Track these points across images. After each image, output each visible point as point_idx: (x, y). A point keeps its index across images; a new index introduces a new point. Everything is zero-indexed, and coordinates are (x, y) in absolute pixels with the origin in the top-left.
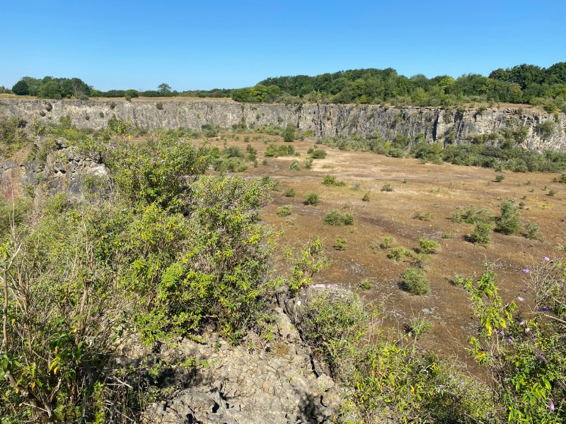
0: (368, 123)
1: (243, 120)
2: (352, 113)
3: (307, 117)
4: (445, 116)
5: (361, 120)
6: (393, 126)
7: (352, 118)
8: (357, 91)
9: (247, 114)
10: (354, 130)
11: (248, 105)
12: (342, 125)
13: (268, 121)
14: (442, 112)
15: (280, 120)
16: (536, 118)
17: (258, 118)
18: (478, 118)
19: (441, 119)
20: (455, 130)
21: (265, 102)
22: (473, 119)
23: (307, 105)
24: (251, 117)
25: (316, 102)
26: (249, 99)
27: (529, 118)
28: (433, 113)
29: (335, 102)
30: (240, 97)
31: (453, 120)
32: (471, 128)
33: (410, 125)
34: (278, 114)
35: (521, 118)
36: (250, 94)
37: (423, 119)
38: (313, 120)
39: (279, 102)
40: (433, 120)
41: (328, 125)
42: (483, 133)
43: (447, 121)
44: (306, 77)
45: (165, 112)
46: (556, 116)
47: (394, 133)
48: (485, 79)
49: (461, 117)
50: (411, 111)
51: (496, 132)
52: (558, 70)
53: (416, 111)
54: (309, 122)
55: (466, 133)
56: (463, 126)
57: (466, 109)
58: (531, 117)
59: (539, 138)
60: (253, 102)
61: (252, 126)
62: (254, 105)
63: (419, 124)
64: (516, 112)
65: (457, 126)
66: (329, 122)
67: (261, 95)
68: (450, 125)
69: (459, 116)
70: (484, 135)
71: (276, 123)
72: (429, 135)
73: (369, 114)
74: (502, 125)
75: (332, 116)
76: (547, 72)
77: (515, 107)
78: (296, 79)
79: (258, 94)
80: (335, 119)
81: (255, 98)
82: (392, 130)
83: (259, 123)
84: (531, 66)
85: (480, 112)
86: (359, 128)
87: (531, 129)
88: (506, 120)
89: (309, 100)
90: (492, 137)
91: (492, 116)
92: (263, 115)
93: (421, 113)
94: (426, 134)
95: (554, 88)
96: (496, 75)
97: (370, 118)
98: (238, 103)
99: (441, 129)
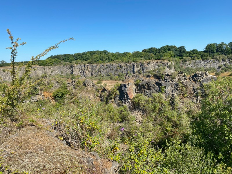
0: (106, 70)
1: (45, 73)
2: (97, 67)
3: (76, 70)
4: (137, 65)
5: (102, 69)
6: (117, 70)
7: (98, 69)
8: (96, 59)
9: (47, 71)
10: (100, 73)
11: (47, 67)
12: (94, 72)
13: (56, 73)
14: (136, 64)
15: (62, 72)
16: (167, 63)
17: (52, 72)
18: (149, 65)
19: (135, 66)
20: (141, 69)
21: (54, 65)
22: (147, 66)
23: (75, 65)
24: (49, 72)
25: (79, 64)
26: (46, 65)
27: (165, 64)
28: (131, 65)
29: (88, 63)
30: (42, 64)
31: (140, 66)
32: (147, 68)
33: (123, 69)
34: (61, 70)
35: (162, 64)
36: (47, 62)
37: (128, 67)
38: (79, 71)
39: (60, 65)
40: (132, 67)
41: (87, 72)
42: (151, 70)
43: (138, 67)
44: (69, 55)
45: (7, 73)
46: (171, 63)
47: (118, 73)
48: (141, 52)
49: (143, 65)
50: (123, 65)
51: (155, 69)
52: (163, 48)
53: (124, 65)
54: (77, 72)
55: (146, 70)
56: (144, 68)
57: (144, 62)
58: (165, 63)
59: (169, 70)
60: (49, 66)
61: (50, 76)
62: (49, 67)
63: (127, 69)
64: (160, 62)
65: (142, 68)
66: (88, 71)
67: (51, 62)
68: (139, 68)
69: (142, 65)
70: (152, 70)
71: (60, 73)
72: (132, 72)
73: (105, 67)
74: (157, 67)
75: (88, 69)
76: (160, 49)
77: (160, 61)
78: (65, 55)
79: (50, 62)
80: (90, 70)
81: (49, 64)
82: (116, 72)
83: (53, 74)
84: (154, 48)
85: (149, 63)
86: (102, 72)
87: (166, 67)
88: (158, 65)
89: (76, 63)
90: (155, 71)
91: (153, 64)
92: (54, 71)
93: (127, 65)
94: (130, 72)
95: (165, 54)
96: (144, 51)
97: (106, 68)
98: (42, 67)
99: (136, 70)
